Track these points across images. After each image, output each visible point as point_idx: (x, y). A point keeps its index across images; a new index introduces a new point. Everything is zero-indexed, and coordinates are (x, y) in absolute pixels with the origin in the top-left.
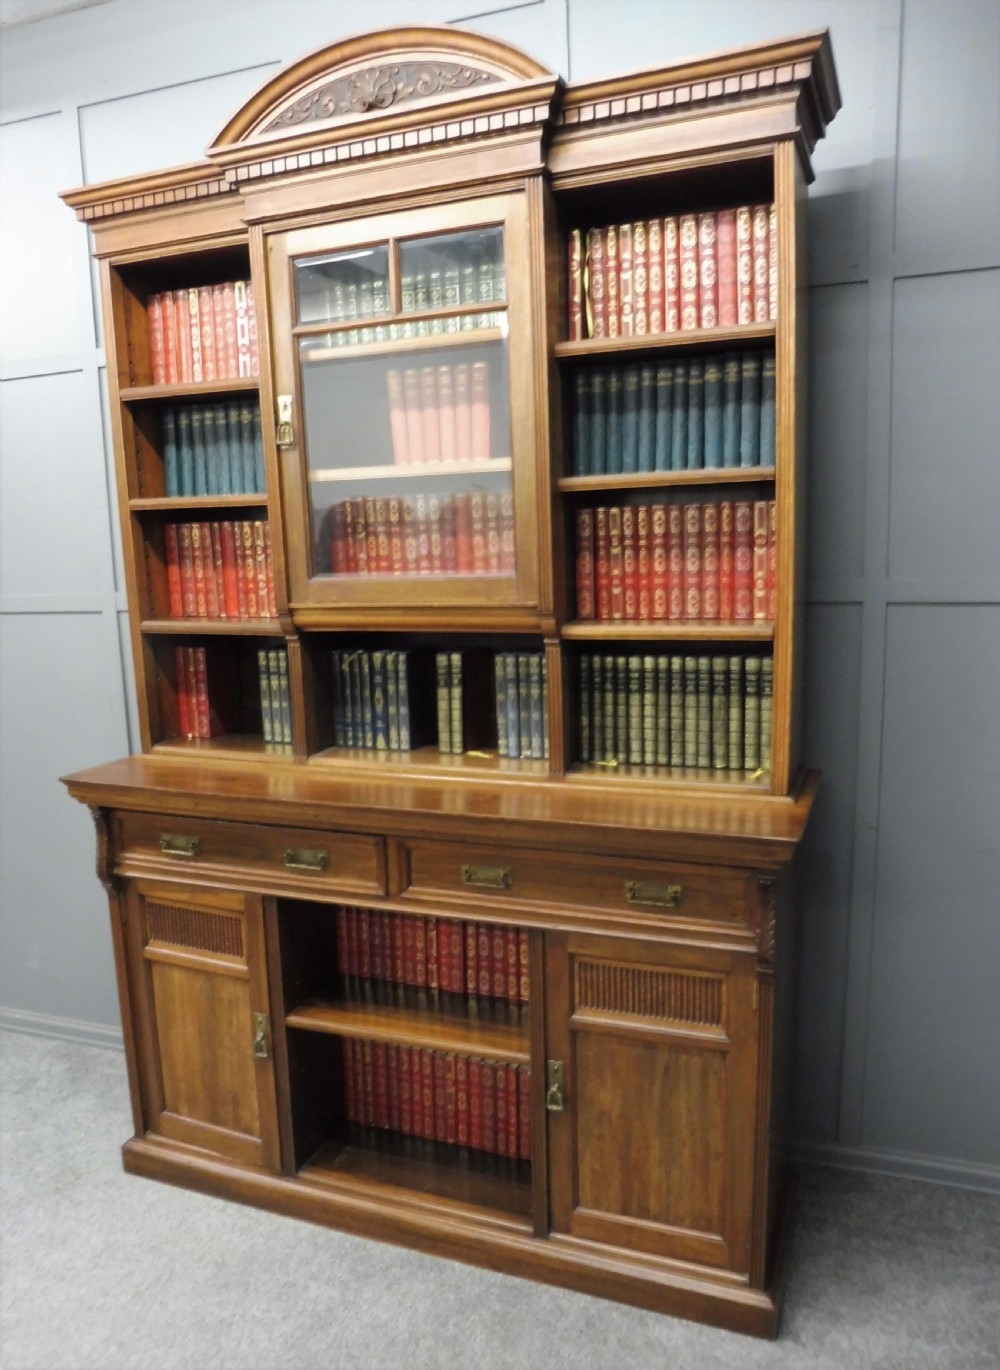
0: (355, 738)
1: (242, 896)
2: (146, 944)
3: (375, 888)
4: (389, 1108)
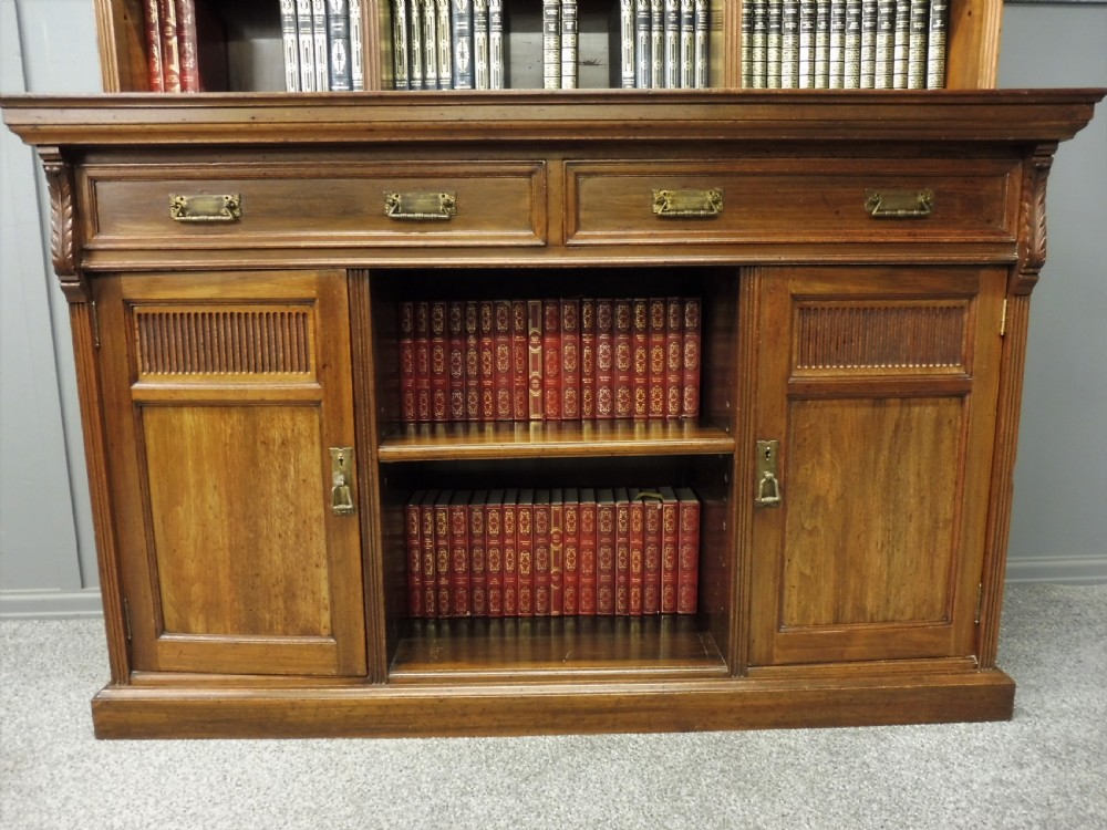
1: (316, 273)
2: (135, 378)
3: (529, 237)
4: (471, 588)
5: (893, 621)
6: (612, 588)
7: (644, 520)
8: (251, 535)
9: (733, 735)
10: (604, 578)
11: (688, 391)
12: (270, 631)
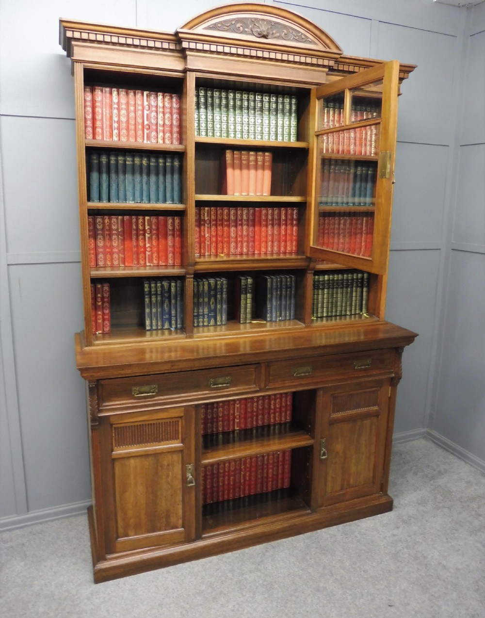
0: (198, 322)
1: (183, 408)
2: (112, 451)
3: (254, 388)
4: (212, 493)
5: (358, 486)
6: (262, 484)
7: (274, 458)
8: (154, 498)
9: (314, 533)
10: (259, 481)
11: (288, 412)
12: (160, 530)
